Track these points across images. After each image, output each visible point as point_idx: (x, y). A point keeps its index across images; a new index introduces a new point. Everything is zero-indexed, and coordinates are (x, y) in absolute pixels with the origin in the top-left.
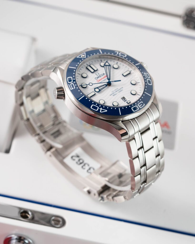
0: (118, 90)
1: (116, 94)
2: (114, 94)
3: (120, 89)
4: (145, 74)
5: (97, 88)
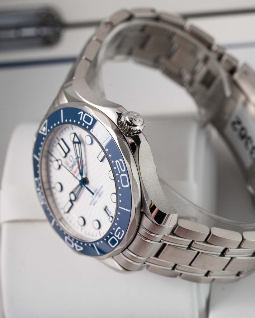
0: (98, 193)
1: (96, 201)
2: (93, 203)
3: (100, 191)
4: (117, 163)
5: (72, 192)
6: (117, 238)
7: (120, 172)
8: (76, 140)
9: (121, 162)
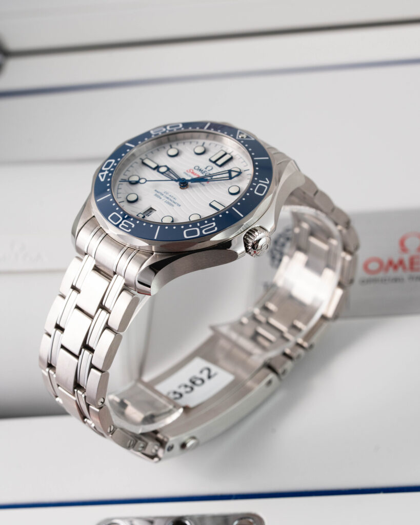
0: (171, 200)
1: (161, 198)
3: (174, 202)
4: (213, 225)
5: (168, 169)
6: (121, 223)
7: (201, 227)
8: (233, 174)
9: (213, 229)
